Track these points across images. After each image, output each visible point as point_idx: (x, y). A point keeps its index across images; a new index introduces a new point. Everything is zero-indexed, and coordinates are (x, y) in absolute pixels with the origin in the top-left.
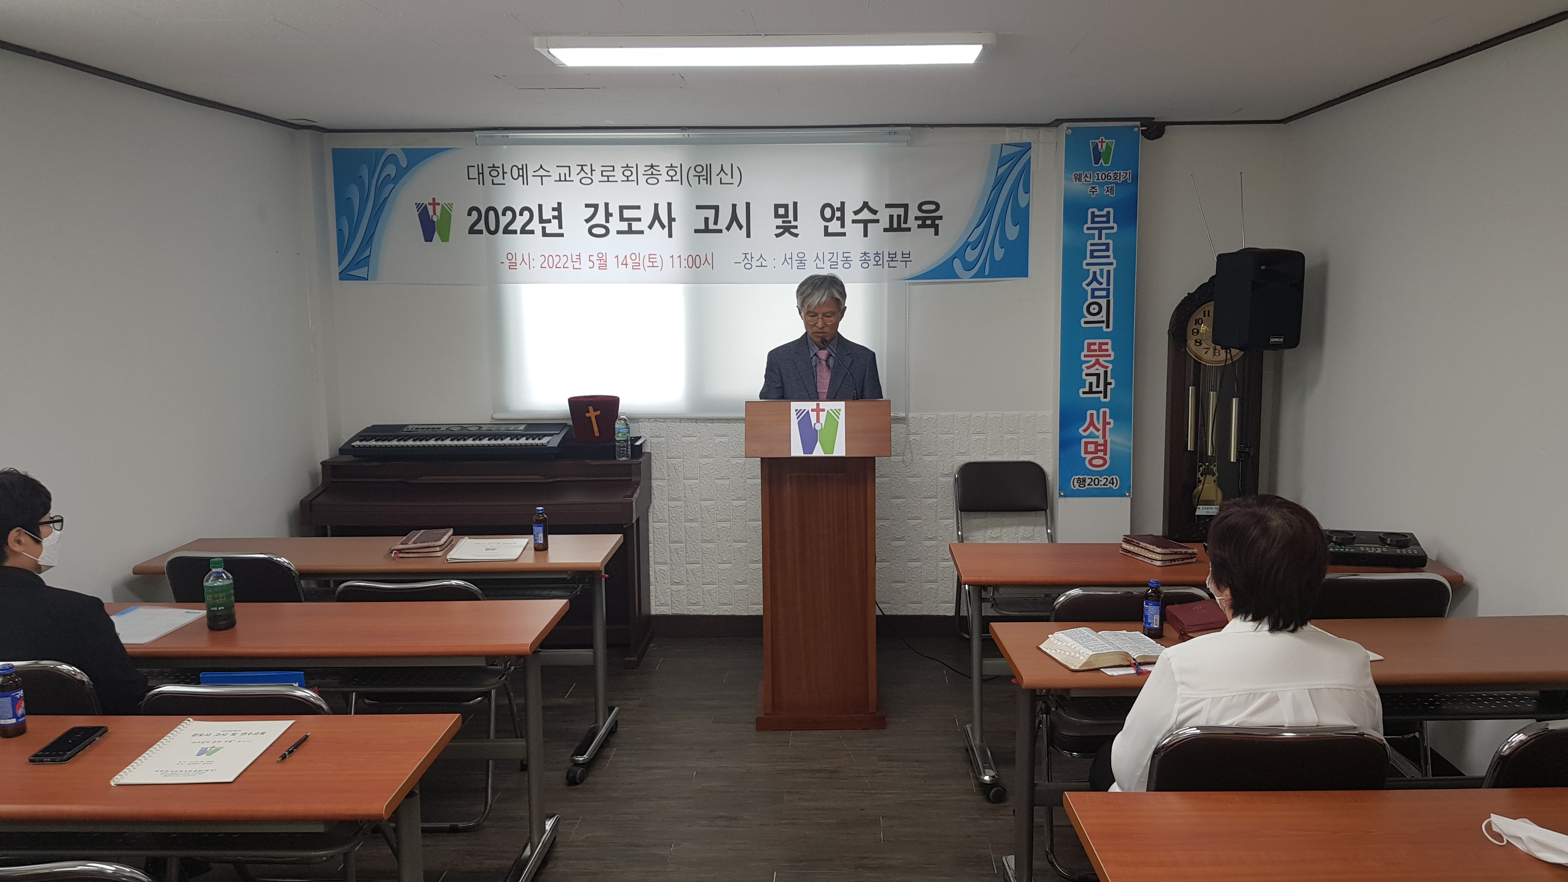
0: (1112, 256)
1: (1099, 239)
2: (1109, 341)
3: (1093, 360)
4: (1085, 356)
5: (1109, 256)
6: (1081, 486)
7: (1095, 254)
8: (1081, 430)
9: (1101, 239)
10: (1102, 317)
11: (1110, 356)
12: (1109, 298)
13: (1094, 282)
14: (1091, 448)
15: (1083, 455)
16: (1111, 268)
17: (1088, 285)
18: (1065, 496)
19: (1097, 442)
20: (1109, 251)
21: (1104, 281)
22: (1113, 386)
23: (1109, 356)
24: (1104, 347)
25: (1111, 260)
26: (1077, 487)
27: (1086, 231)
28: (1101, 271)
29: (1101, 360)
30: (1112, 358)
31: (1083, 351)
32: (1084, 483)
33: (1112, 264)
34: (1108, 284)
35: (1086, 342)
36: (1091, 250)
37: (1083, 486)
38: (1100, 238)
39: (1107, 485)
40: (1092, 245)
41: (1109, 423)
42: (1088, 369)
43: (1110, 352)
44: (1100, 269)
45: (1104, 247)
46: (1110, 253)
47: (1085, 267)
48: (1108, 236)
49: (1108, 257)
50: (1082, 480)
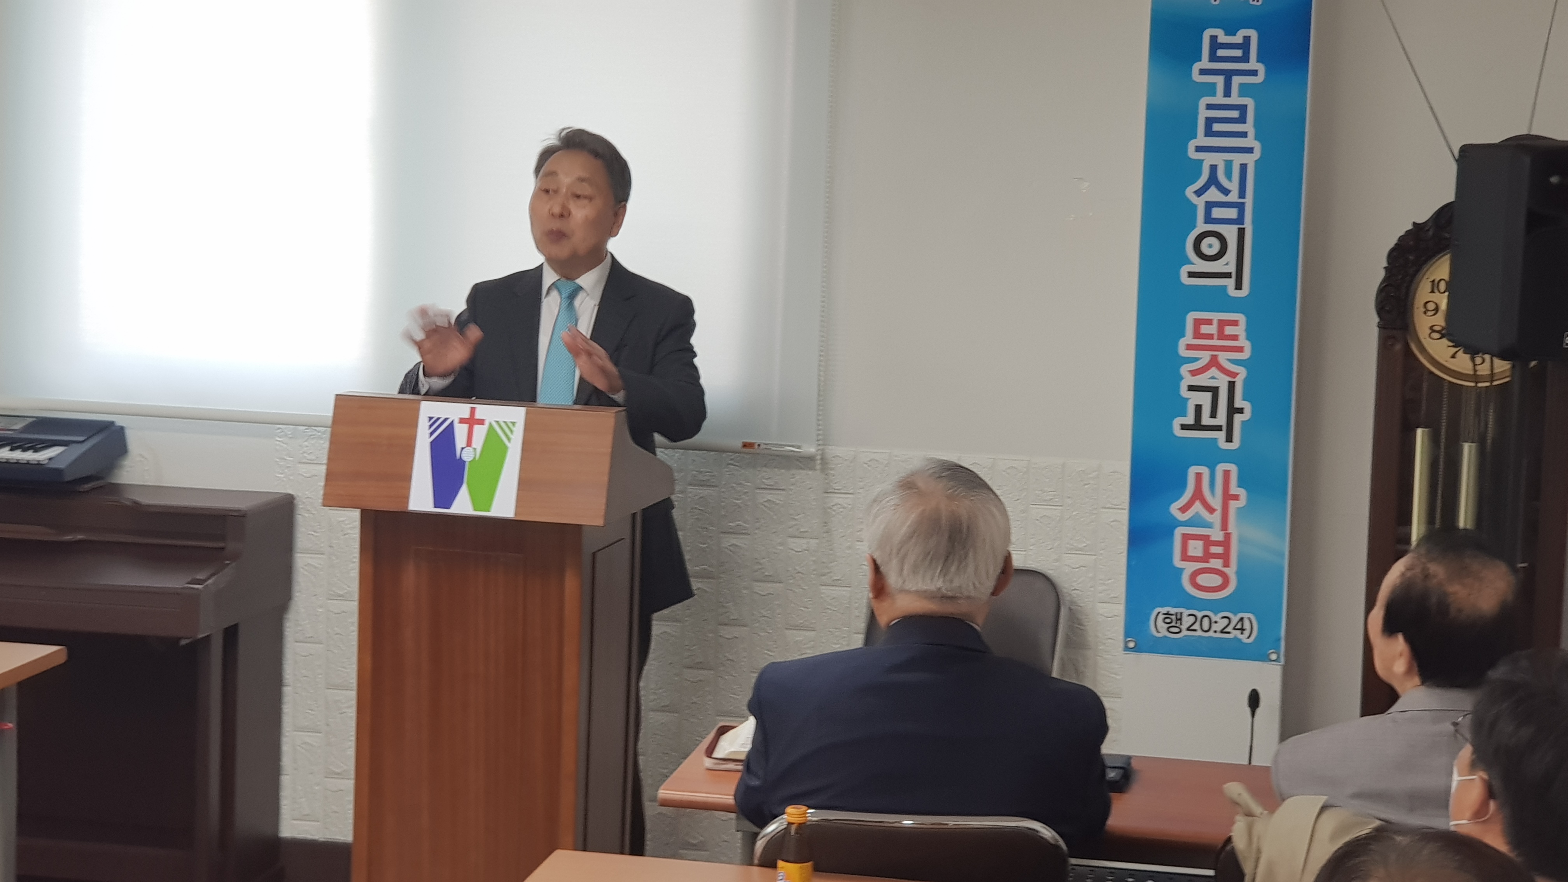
0: (1251, 133)
1: (1225, 96)
2: (1241, 318)
3: (1205, 357)
4: (1189, 347)
5: (1246, 133)
6: (1173, 630)
7: (1217, 127)
8: (1174, 509)
9: (1230, 96)
10: (1227, 264)
11: (1242, 351)
12: (1243, 224)
13: (1213, 189)
14: (1196, 548)
15: (1177, 562)
16: (1250, 160)
17: (1199, 193)
18: (1137, 649)
19: (1208, 536)
20: (1245, 123)
21: (1233, 186)
22: (1247, 416)
23: (1240, 349)
24: (1229, 330)
25: (1249, 142)
26: (1163, 632)
27: (1196, 77)
28: (1229, 164)
29: (1223, 358)
30: (1246, 355)
31: (1184, 336)
32: (1177, 625)
33: (1250, 150)
34: (1242, 194)
35: (1191, 316)
36: (1207, 118)
37: (1176, 630)
38: (1227, 93)
39: (1229, 633)
40: (1210, 107)
41: (1236, 497)
42: (1193, 375)
43: (1243, 342)
44: (1225, 160)
45: (1235, 114)
46: (1248, 127)
47: (1192, 154)
48: (1245, 90)
49: (1244, 135)
50: (1173, 617)
